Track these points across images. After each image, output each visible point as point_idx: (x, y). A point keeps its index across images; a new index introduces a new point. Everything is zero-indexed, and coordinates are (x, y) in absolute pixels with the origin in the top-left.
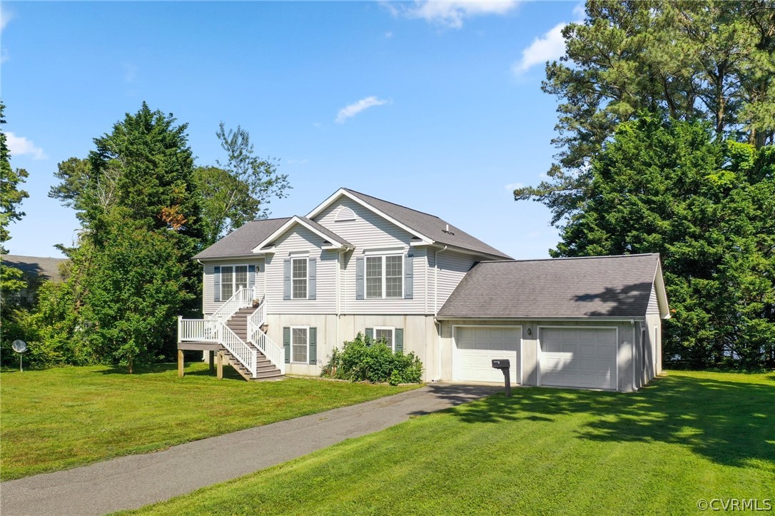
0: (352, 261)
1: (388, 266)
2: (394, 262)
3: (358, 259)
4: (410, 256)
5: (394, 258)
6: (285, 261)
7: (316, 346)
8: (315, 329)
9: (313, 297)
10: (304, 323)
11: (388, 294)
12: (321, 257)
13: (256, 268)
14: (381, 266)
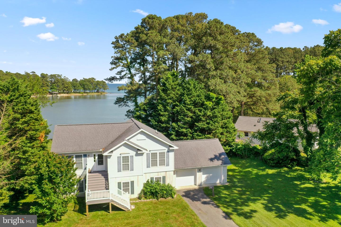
1: (160, 156)
3: (147, 154)
4: (168, 152)
5: (162, 153)
6: (118, 157)
7: (134, 188)
8: (133, 181)
9: (132, 170)
11: (160, 165)
13: (87, 155)
14: (157, 156)
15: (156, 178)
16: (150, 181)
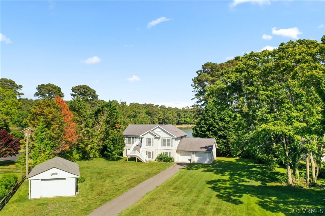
3: (161, 139)
4: (172, 139)
5: (169, 139)
6: (146, 139)
7: (153, 155)
8: (153, 152)
12: (154, 138)
13: (137, 138)
14: (166, 140)
15: (166, 153)
16: (162, 154)
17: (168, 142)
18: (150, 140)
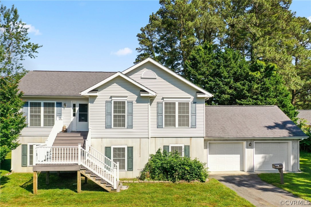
0: (154, 103)
1: (179, 108)
2: (184, 106)
3: (158, 103)
4: (195, 103)
5: (184, 103)
6: (107, 102)
7: (132, 159)
8: (132, 147)
9: (131, 127)
10: (124, 144)
11: (179, 125)
12: (136, 101)
13: (63, 104)
14: (174, 108)
17: (179, 112)
18: (120, 106)
